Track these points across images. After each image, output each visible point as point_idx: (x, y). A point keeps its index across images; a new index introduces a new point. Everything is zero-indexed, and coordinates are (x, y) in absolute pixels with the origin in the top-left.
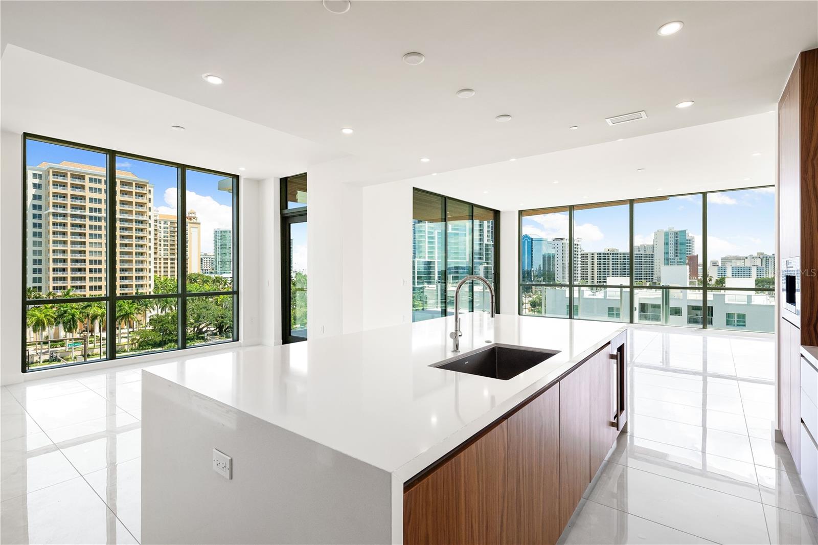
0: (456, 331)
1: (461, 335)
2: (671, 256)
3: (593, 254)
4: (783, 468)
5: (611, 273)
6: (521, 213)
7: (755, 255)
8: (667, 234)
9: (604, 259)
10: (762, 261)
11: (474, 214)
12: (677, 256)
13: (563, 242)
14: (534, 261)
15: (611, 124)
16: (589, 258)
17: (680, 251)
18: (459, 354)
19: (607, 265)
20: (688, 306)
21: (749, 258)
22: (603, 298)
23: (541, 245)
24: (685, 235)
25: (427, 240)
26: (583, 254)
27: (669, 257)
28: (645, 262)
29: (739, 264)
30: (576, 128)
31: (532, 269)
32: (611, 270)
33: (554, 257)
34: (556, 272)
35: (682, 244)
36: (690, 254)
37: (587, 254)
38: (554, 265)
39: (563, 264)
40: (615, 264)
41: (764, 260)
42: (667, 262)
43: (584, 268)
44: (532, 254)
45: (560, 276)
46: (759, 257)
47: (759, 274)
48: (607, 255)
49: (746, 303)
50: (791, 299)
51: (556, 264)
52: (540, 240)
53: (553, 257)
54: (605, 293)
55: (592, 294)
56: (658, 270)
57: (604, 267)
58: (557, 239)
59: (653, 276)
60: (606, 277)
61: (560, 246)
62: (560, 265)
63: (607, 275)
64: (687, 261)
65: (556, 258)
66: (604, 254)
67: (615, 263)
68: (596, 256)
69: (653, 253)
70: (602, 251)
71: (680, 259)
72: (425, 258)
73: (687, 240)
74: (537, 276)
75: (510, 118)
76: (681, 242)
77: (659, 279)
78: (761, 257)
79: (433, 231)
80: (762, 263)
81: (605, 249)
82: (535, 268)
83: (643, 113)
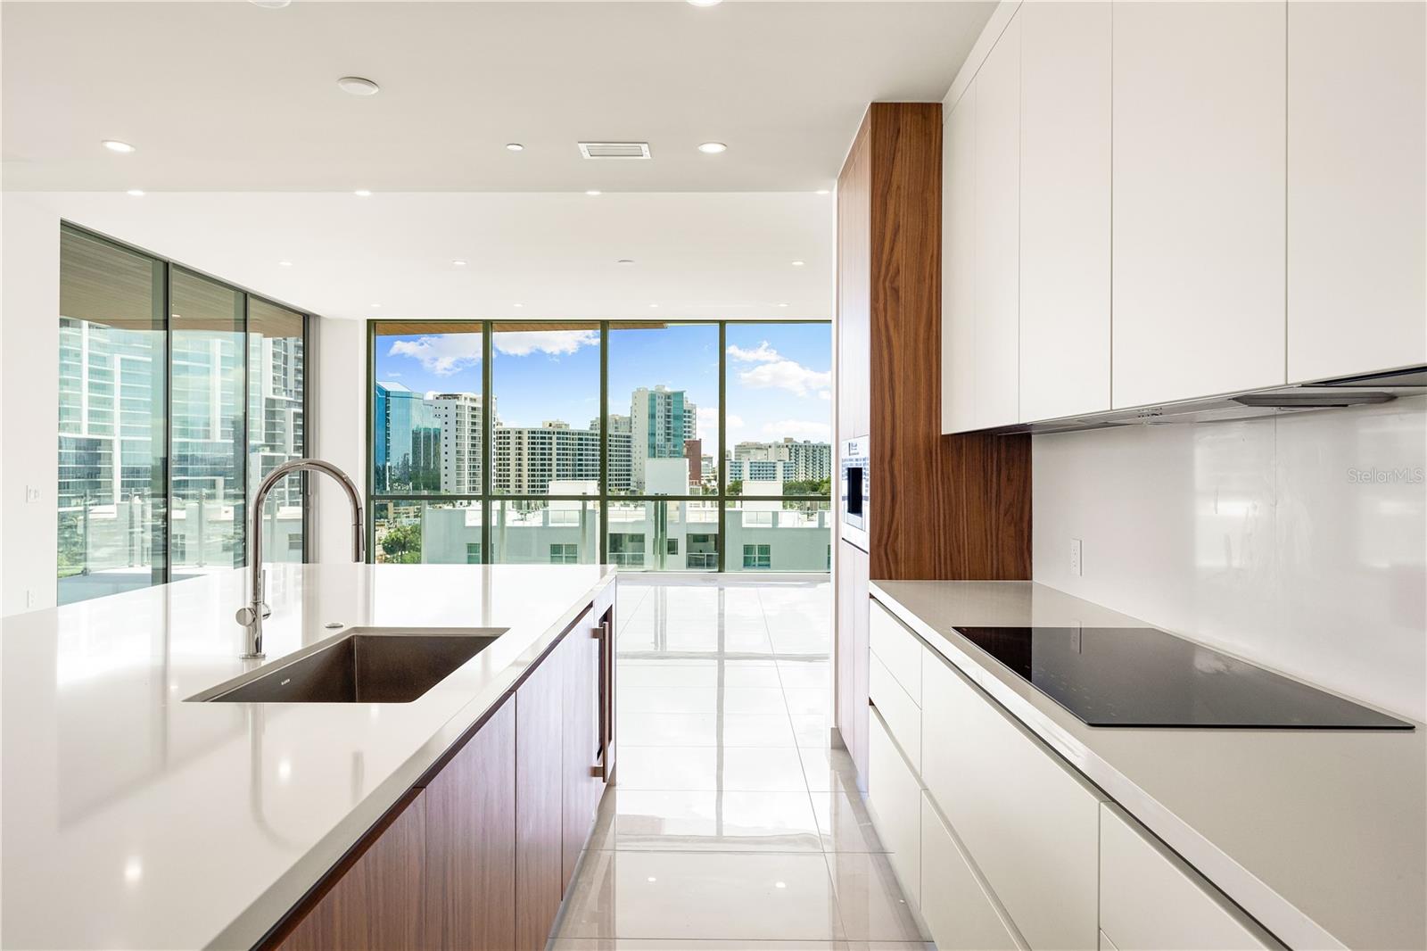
0: (256, 604)
1: (268, 615)
2: (660, 439)
3: (520, 433)
4: (841, 788)
5: (554, 473)
6: (372, 325)
7: (781, 441)
8: (653, 398)
9: (542, 444)
10: (790, 453)
11: (251, 316)
12: (669, 440)
13: (458, 403)
14: (392, 444)
15: (586, 156)
16: (513, 441)
17: (675, 431)
18: (264, 663)
19: (547, 457)
20: (688, 535)
21: (773, 446)
22: (541, 525)
23: (408, 408)
24: (682, 401)
25: (85, 380)
26: (500, 433)
27: (657, 443)
28: (616, 451)
29: (760, 457)
30: (520, 148)
31: (388, 464)
32: (554, 468)
33: (437, 437)
34: (443, 472)
35: (677, 418)
36: (689, 437)
37: (509, 432)
38: (437, 454)
39: (458, 452)
40: (563, 454)
41: (793, 451)
42: (654, 451)
43: (502, 462)
44: (387, 428)
45: (453, 477)
46: (787, 446)
47: (786, 476)
48: (547, 436)
49: (770, 526)
50: (855, 507)
51: (442, 454)
52: (406, 397)
53: (435, 436)
54: (546, 514)
55: (520, 517)
56: (637, 467)
57: (542, 459)
58: (445, 396)
59: (629, 480)
60: (544, 481)
61: (452, 412)
62: (453, 457)
63: (547, 478)
64: (685, 450)
65: (442, 438)
66: (541, 433)
67: (563, 451)
68: (525, 436)
69: (630, 434)
70: (538, 425)
71: (675, 446)
72: (78, 429)
73: (685, 412)
74: (398, 480)
75: (375, 90)
76: (677, 413)
77: (640, 484)
78: (790, 444)
79: (106, 355)
80: (790, 456)
81: (543, 423)
82: (395, 460)
83: (645, 147)
